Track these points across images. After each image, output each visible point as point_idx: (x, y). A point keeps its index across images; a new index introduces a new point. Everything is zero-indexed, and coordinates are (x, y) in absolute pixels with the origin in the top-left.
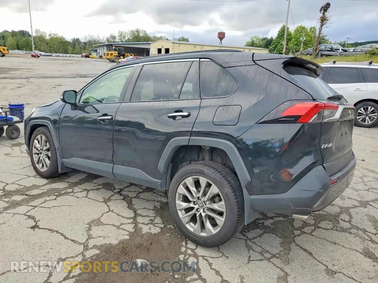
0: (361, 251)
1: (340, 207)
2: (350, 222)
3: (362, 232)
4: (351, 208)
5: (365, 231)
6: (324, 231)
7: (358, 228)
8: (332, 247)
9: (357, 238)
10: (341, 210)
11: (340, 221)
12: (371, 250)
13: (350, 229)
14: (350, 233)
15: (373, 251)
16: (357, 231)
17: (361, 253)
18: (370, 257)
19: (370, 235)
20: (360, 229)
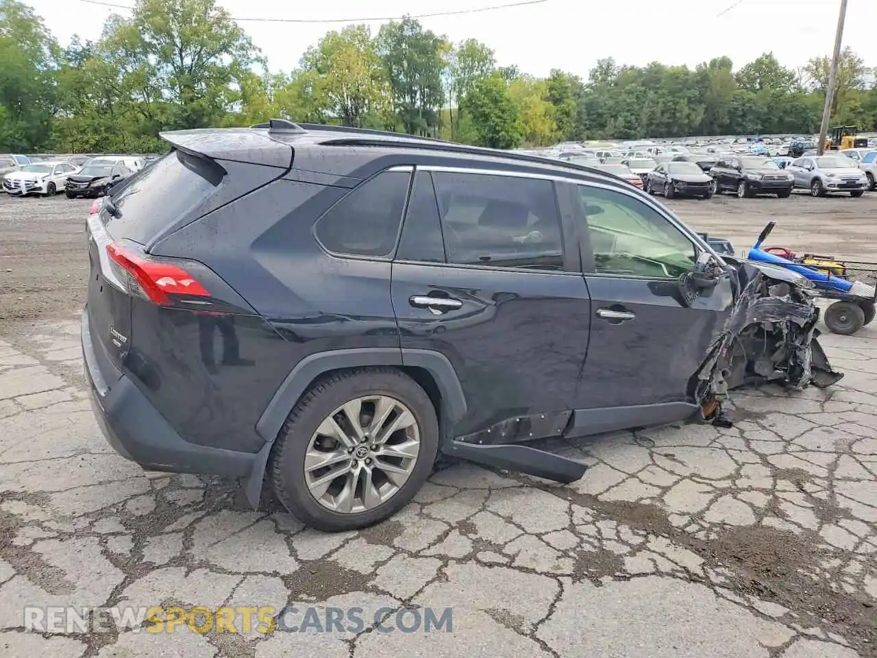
0: (54, 496)
1: (151, 567)
2: (103, 540)
3: (65, 530)
4: (123, 585)
5: (61, 536)
6: (135, 491)
7: (78, 534)
8: (103, 476)
9: (68, 514)
10: (144, 561)
11: (121, 528)
12: (36, 506)
13: (91, 523)
14: (86, 515)
15: (31, 507)
16: (76, 527)
17: (52, 492)
18: (35, 495)
19: (45, 535)
20: (70, 535)
